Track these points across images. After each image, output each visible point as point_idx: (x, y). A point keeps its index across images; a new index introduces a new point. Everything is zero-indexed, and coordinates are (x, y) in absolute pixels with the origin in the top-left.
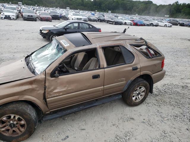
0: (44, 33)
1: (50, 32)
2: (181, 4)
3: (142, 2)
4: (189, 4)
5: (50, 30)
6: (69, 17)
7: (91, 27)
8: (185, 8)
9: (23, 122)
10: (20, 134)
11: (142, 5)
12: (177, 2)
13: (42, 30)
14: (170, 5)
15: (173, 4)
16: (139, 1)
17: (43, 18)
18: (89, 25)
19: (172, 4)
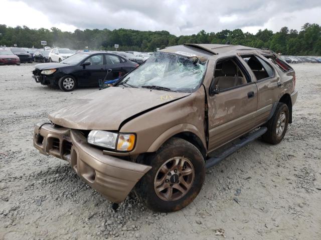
0: (46, 75)
1: (58, 71)
2: (208, 34)
3: (153, 32)
4: (218, 33)
5: (57, 69)
6: (50, 56)
7: (123, 61)
8: (215, 38)
9: (189, 171)
10: (184, 193)
11: (155, 37)
12: (203, 31)
13: (42, 70)
14: (194, 36)
15: (198, 35)
16: (150, 32)
17: (3, 59)
18: (120, 57)
19: (196, 34)
